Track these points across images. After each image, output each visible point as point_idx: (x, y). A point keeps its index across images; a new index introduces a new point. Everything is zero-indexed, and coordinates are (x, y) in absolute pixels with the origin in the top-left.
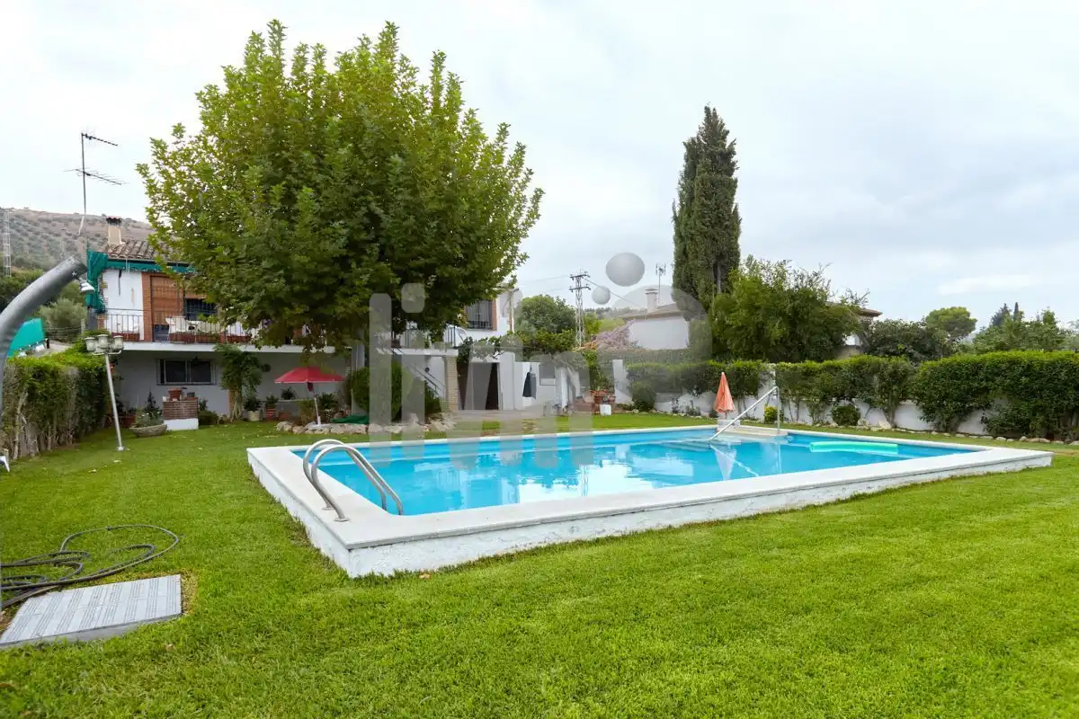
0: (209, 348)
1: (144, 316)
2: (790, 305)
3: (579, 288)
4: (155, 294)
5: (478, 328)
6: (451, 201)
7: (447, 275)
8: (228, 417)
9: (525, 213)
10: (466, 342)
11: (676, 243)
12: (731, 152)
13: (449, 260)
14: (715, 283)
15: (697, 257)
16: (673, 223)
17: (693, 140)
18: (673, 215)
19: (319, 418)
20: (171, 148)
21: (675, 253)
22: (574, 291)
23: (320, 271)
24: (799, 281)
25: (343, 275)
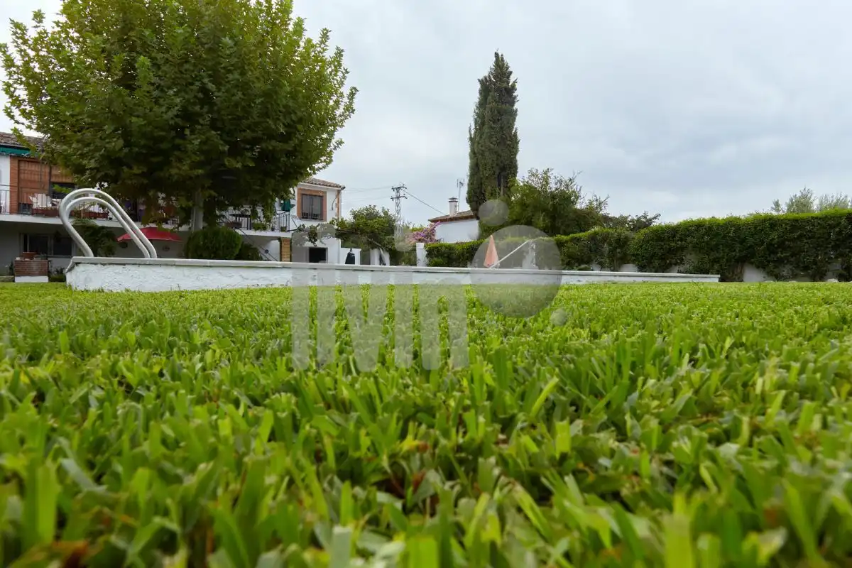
1: (11, 192)
2: (551, 203)
3: (398, 198)
4: (22, 176)
5: (311, 218)
6: (277, 84)
7: (270, 148)
9: (342, 106)
10: (299, 228)
11: (471, 158)
12: (513, 88)
13: (272, 136)
14: (499, 189)
15: (486, 169)
16: (469, 143)
17: (485, 78)
18: (468, 136)
20: (32, 34)
22: (395, 200)
23: (156, 134)
24: (559, 185)
25: (178, 141)
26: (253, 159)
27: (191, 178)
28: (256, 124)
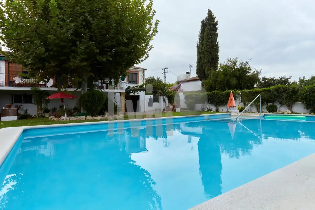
0: (28, 89)
1: (5, 76)
2: (238, 73)
3: (165, 73)
4: (10, 69)
5: (133, 83)
7: (120, 50)
8: (37, 115)
9: (152, 30)
10: (128, 87)
11: (198, 55)
12: (216, 24)
14: (211, 68)
15: (205, 59)
17: (204, 20)
18: (197, 46)
19: (66, 114)
21: (197, 59)
22: (163, 74)
23: (61, 44)
24: (241, 65)
25: (73, 48)
26: (111, 56)
27: (81, 67)
28: (112, 38)
